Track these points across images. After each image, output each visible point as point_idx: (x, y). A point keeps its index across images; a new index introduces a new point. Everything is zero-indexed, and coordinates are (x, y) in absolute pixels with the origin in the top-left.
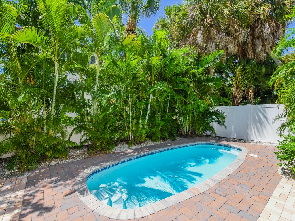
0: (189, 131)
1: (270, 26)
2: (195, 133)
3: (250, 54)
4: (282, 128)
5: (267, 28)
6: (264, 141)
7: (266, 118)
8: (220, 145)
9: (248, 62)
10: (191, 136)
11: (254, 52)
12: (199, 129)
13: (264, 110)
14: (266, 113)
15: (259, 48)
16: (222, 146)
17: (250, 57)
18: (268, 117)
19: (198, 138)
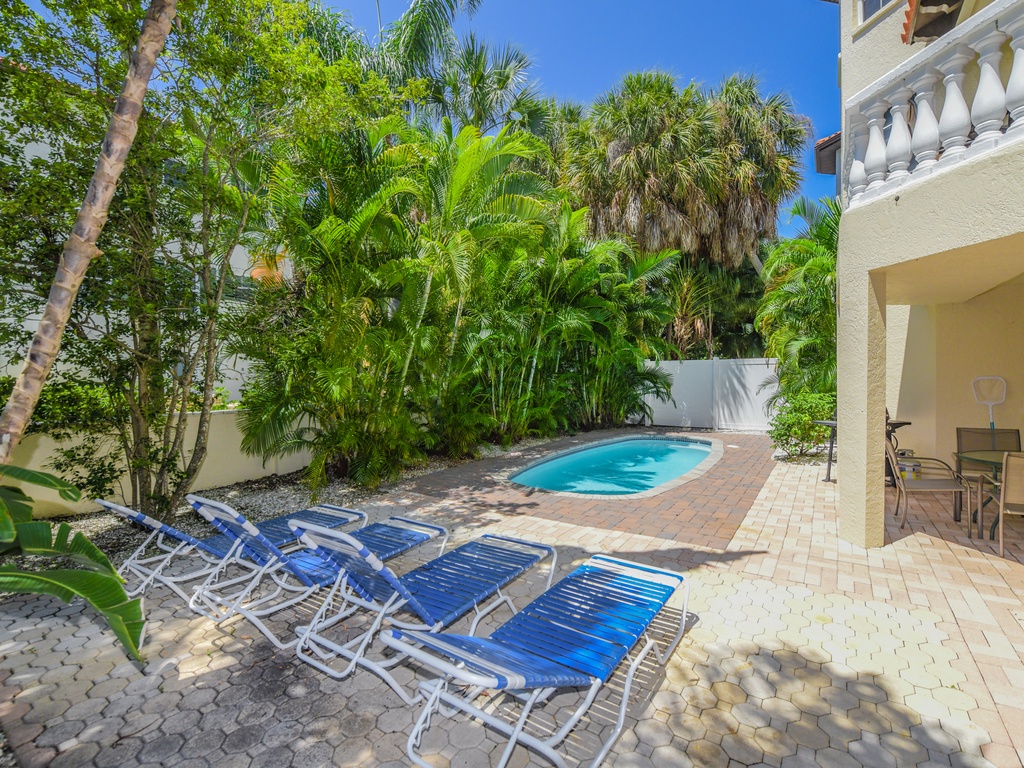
0: (598, 414)
1: (752, 205)
2: (611, 420)
3: (717, 254)
4: (771, 402)
5: (748, 210)
6: (740, 429)
7: (744, 386)
8: (668, 439)
9: (712, 267)
10: (602, 427)
11: (724, 249)
12: (619, 410)
13: (740, 371)
14: (743, 376)
15: (732, 245)
16: (672, 439)
17: (716, 259)
18: (748, 385)
19: (620, 430)
